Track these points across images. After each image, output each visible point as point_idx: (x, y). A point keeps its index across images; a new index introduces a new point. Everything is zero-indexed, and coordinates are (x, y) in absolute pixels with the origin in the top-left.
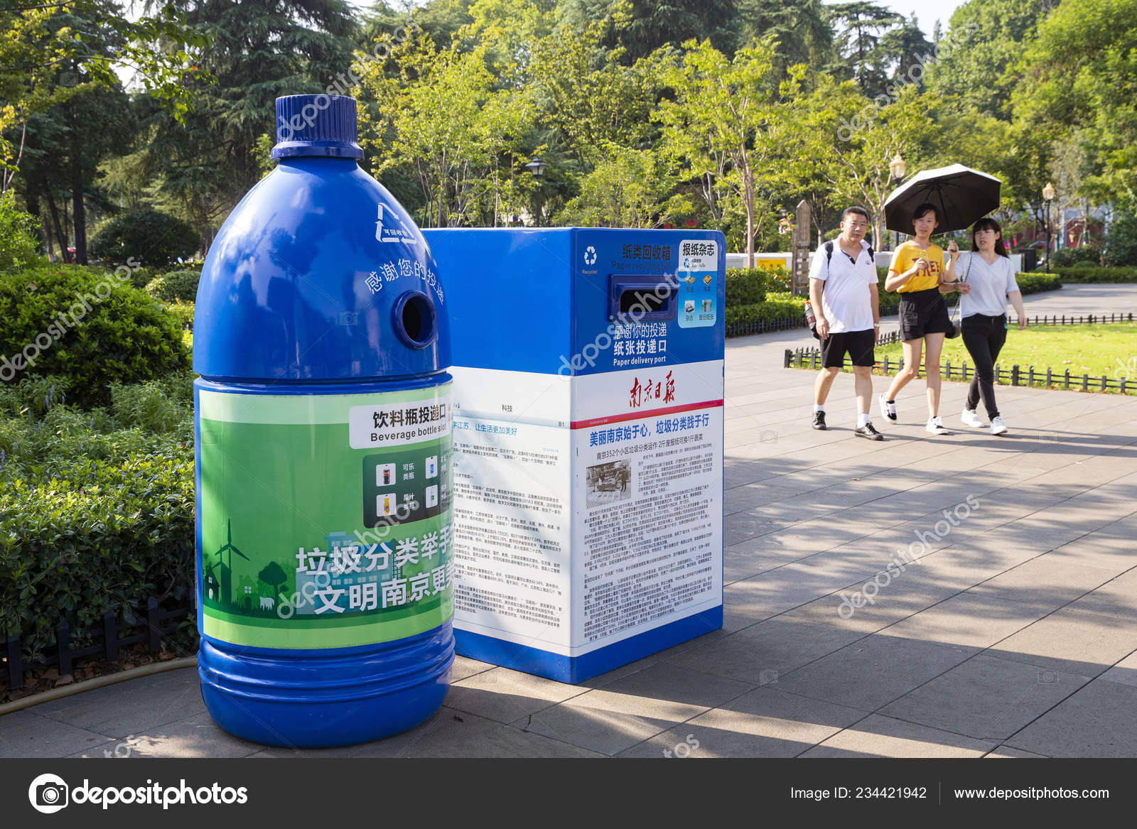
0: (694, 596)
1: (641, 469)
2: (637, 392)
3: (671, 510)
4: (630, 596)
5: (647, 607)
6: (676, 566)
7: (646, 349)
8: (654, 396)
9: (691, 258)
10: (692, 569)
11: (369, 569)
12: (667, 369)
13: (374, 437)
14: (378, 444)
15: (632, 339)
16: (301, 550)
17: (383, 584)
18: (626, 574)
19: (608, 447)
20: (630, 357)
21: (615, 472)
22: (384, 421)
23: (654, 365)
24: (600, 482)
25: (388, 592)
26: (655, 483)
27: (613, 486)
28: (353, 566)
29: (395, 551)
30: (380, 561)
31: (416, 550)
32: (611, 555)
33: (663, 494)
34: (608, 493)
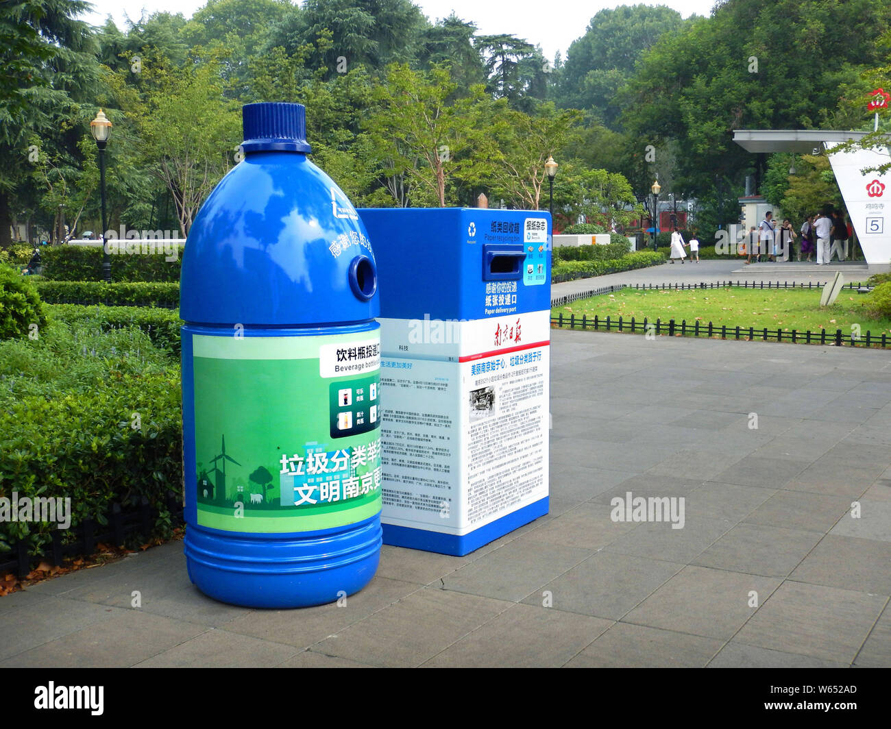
0: (533, 490)
1: (501, 393)
2: (499, 334)
3: (519, 424)
4: (494, 489)
6: (521, 466)
7: (505, 301)
8: (509, 338)
9: (531, 232)
10: (531, 469)
11: (334, 470)
12: (517, 317)
13: (337, 369)
14: (340, 374)
15: (496, 294)
16: (284, 456)
17: (343, 481)
18: (492, 472)
19: (482, 376)
20: (495, 307)
21: (486, 395)
22: (344, 356)
23: (509, 314)
24: (477, 403)
25: (347, 487)
26: (509, 404)
27: (485, 406)
28: (323, 468)
29: (351, 456)
30: (342, 464)
31: (364, 455)
32: (484, 458)
33: (514, 412)
34: (482, 411)
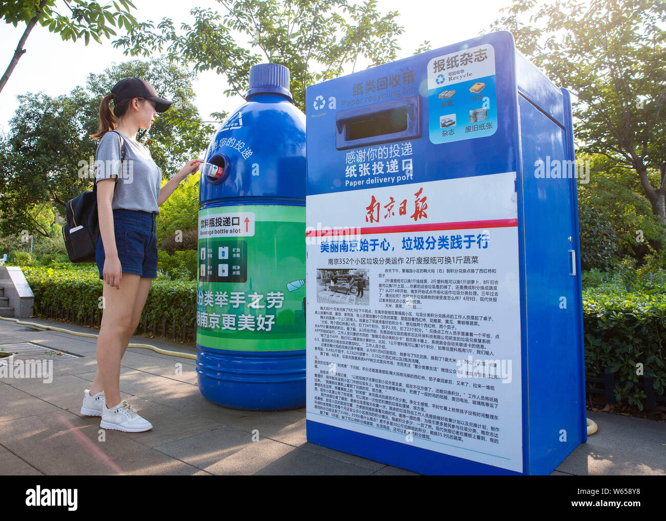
0: (463, 438)
1: (382, 281)
2: (375, 209)
3: (426, 331)
4: (367, 395)
5: (390, 417)
7: (385, 169)
8: (397, 213)
9: (445, 73)
12: (416, 187)
13: (201, 233)
15: (366, 162)
18: (361, 373)
19: (342, 254)
20: (366, 178)
21: (349, 278)
22: (203, 225)
23: (396, 183)
24: (332, 284)
26: (400, 298)
27: (348, 290)
32: (345, 351)
34: (342, 295)
